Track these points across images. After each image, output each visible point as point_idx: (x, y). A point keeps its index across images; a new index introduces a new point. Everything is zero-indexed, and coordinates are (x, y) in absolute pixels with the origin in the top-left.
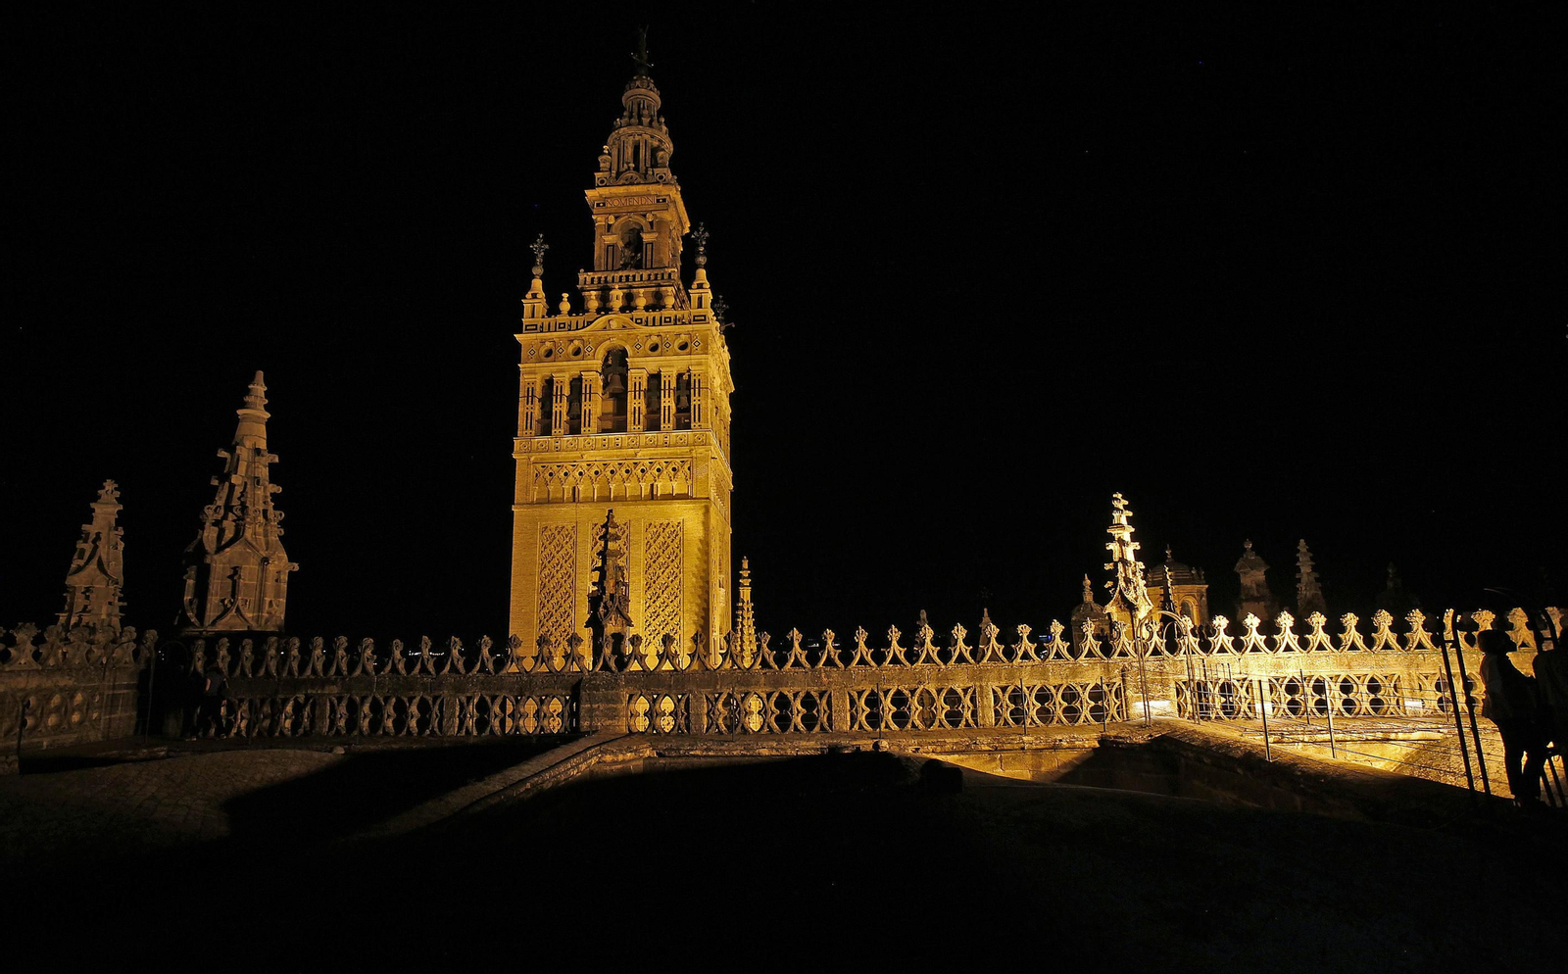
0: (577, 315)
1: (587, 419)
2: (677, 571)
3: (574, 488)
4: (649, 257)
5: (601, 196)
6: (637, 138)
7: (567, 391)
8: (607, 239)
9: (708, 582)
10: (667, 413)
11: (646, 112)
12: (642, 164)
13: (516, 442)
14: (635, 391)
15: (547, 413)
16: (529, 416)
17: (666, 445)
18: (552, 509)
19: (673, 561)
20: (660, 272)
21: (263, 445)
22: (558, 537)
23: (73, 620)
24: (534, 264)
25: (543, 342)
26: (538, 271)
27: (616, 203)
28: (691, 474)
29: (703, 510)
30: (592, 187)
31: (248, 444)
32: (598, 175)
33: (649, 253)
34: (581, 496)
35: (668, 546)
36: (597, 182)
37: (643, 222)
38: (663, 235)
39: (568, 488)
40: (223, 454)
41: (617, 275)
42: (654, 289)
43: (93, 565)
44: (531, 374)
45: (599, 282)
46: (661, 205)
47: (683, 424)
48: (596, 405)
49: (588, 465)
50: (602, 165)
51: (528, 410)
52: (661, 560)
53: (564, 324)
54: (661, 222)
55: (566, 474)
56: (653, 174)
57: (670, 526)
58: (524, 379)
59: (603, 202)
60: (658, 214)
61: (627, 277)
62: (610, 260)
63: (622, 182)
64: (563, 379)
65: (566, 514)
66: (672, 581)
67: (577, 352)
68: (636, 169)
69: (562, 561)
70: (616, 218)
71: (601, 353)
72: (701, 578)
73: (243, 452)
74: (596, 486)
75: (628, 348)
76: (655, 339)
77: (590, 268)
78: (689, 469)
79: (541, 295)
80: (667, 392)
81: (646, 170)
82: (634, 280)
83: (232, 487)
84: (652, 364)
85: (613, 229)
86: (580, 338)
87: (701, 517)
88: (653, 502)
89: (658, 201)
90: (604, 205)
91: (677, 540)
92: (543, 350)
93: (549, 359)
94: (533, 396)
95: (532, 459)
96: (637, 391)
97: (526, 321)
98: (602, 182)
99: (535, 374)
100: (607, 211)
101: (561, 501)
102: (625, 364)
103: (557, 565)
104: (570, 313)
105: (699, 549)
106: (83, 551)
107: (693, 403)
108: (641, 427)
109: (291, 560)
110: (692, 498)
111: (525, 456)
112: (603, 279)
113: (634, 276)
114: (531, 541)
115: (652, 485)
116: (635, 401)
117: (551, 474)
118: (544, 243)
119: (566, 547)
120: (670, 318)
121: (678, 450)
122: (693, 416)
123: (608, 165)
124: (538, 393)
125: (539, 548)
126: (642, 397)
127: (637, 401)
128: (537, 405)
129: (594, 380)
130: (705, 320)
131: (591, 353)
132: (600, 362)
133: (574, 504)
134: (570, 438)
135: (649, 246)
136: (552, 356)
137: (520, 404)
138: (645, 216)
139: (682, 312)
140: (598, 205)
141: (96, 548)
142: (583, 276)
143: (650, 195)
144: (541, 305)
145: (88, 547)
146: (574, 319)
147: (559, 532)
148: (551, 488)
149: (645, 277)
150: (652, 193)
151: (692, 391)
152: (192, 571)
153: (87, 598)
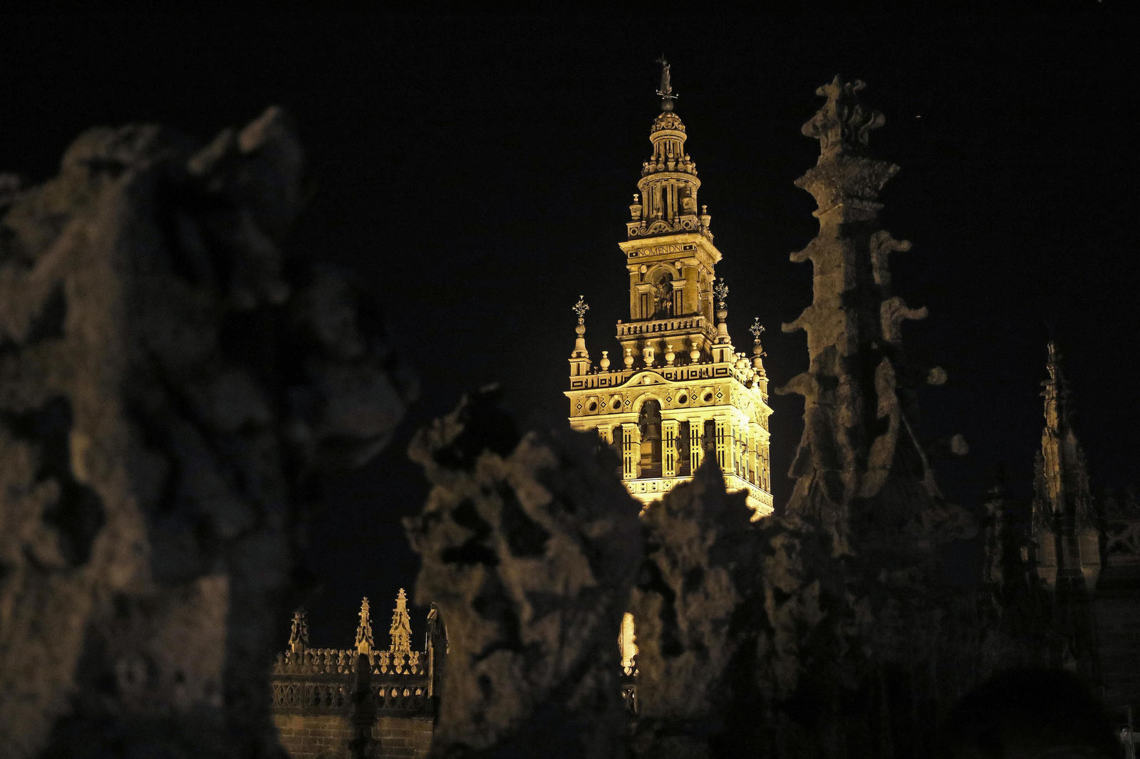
0: (616, 372)
1: (628, 465)
4: (679, 305)
5: (633, 247)
6: (664, 183)
8: (641, 290)
10: (695, 460)
11: (671, 156)
12: (669, 212)
14: (668, 440)
20: (688, 320)
23: (397, 648)
24: (577, 324)
25: (588, 397)
26: (581, 330)
27: (647, 252)
30: (626, 239)
32: (630, 225)
33: (679, 300)
36: (630, 232)
37: (673, 270)
38: (691, 281)
41: (651, 324)
42: (684, 337)
43: (401, 626)
44: (580, 426)
45: (635, 332)
46: (688, 253)
48: (635, 454)
50: (633, 214)
53: (605, 380)
54: (689, 269)
56: (680, 222)
59: (635, 253)
60: (687, 261)
61: (660, 325)
62: (644, 308)
63: (650, 231)
64: (607, 431)
67: (617, 405)
68: (665, 218)
70: (648, 267)
71: (637, 406)
75: (660, 401)
76: (683, 392)
77: (627, 319)
79: (585, 353)
80: (695, 440)
81: (673, 220)
82: (666, 330)
84: (682, 415)
85: (646, 278)
86: (619, 393)
89: (685, 248)
90: (636, 255)
92: (588, 404)
93: (594, 412)
96: (670, 439)
97: (573, 378)
98: (634, 232)
99: (583, 426)
100: (640, 260)
102: (659, 415)
104: (610, 370)
106: (396, 620)
107: (718, 450)
108: (674, 472)
112: (638, 329)
113: (666, 325)
116: (667, 449)
118: (585, 303)
120: (696, 372)
123: (638, 213)
126: (674, 445)
127: (670, 449)
129: (634, 431)
130: (726, 373)
131: (629, 406)
132: (637, 415)
135: (679, 294)
136: (597, 410)
138: (673, 264)
139: (707, 366)
140: (631, 255)
141: (401, 618)
142: (621, 327)
143: (678, 244)
144: (585, 365)
145: (398, 618)
146: (613, 375)
149: (676, 326)
150: (679, 242)
151: (717, 438)
153: (400, 639)
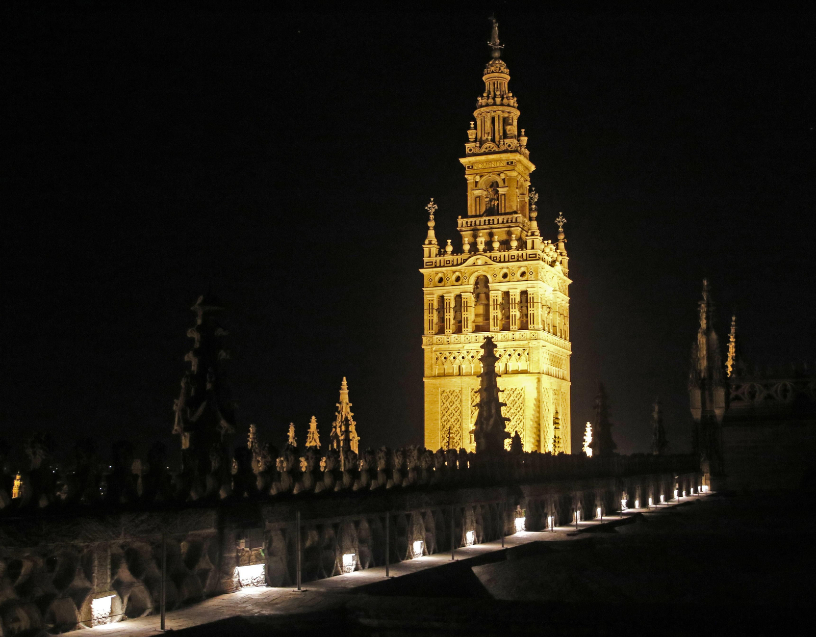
0: (457, 255)
1: (466, 323)
2: (521, 417)
3: (460, 366)
5: (470, 162)
6: (493, 114)
7: (453, 305)
8: (476, 194)
9: (539, 425)
10: (514, 319)
11: (498, 93)
12: (497, 137)
13: (424, 339)
14: (494, 305)
15: (442, 319)
16: (431, 322)
17: (514, 340)
18: (447, 380)
19: (519, 412)
20: (510, 217)
21: (348, 402)
22: (451, 397)
24: (429, 220)
25: (437, 273)
26: (431, 224)
27: (480, 166)
28: (529, 358)
29: (536, 380)
30: (464, 155)
31: (344, 401)
32: (467, 145)
34: (464, 371)
35: (516, 403)
36: (467, 151)
37: (499, 180)
38: (512, 188)
39: (456, 367)
40: (337, 405)
41: (482, 220)
42: (506, 229)
43: (313, 441)
44: (431, 295)
45: (471, 225)
46: (510, 167)
47: (524, 327)
48: (470, 315)
49: (468, 352)
50: (470, 137)
51: (430, 318)
52: (512, 411)
53: (449, 261)
54: (511, 179)
55: (454, 358)
56: (504, 144)
57: (517, 390)
58: (427, 298)
60: (509, 173)
61: (489, 220)
62: (478, 208)
63: (483, 150)
64: (450, 298)
65: (455, 383)
66: (519, 424)
67: (458, 279)
68: (493, 140)
69: (454, 412)
70: (481, 177)
71: (472, 280)
72: (536, 422)
73: (344, 405)
74: (473, 365)
75: (489, 277)
76: (505, 271)
77: (465, 216)
78: (528, 354)
79: (435, 241)
80: (514, 305)
81: (499, 142)
82: (493, 224)
83: (342, 416)
84: (504, 287)
85: (479, 185)
86: (460, 271)
87: (536, 385)
88: (506, 375)
89: (508, 163)
90: (472, 167)
91: (521, 399)
92: (437, 279)
93: (441, 284)
94: (432, 309)
95: (434, 349)
97: (426, 259)
98: (471, 150)
99: (433, 294)
100: (475, 172)
101: (451, 375)
102: (487, 287)
103: (451, 414)
104: (453, 253)
105: (534, 405)
106: (310, 437)
107: (529, 312)
108: (498, 328)
109: (358, 436)
110: (530, 373)
111: (429, 347)
112: (473, 223)
113: (493, 220)
114: (435, 399)
115: (506, 364)
116: (494, 311)
117: (445, 358)
118: (434, 204)
119: (456, 403)
120: (514, 256)
121: (522, 343)
122: (529, 321)
123: (474, 136)
124: (436, 306)
125: (440, 404)
126: (498, 308)
127: (495, 311)
128: (435, 313)
129: (470, 298)
130: (536, 257)
131: (466, 280)
132: (472, 286)
133: (460, 377)
134: (456, 335)
135: (503, 197)
136: (443, 283)
137: (425, 313)
138: (499, 175)
139: (522, 252)
140: (469, 167)
141: (313, 436)
142: (461, 221)
143: (502, 160)
144: (435, 250)
145: (311, 435)
146: (455, 257)
147: (452, 394)
148: (446, 367)
149: (500, 221)
151: (529, 304)
152: (335, 441)
